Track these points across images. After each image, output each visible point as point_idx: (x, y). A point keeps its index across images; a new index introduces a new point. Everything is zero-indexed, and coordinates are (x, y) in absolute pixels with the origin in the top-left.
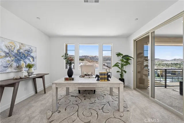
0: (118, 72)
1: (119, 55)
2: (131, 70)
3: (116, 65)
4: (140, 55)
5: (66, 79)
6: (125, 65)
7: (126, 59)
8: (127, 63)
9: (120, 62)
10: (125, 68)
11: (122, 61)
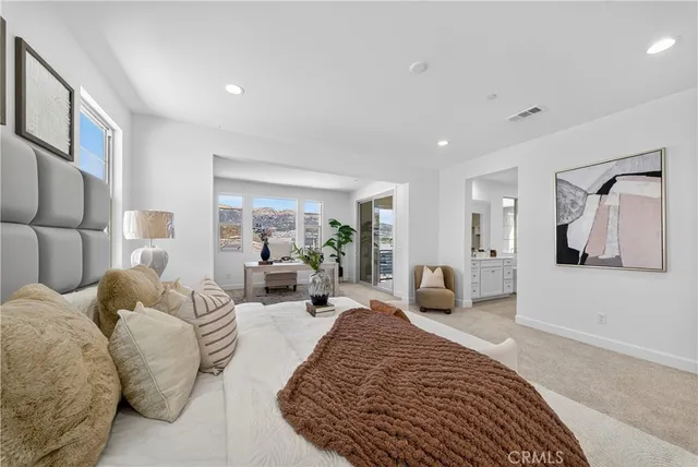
0: (332, 256)
1: (334, 223)
2: (352, 251)
3: (329, 243)
4: (366, 227)
5: (260, 263)
6: (344, 243)
7: (346, 232)
8: (348, 239)
9: (336, 238)
10: (344, 248)
11: (339, 235)
